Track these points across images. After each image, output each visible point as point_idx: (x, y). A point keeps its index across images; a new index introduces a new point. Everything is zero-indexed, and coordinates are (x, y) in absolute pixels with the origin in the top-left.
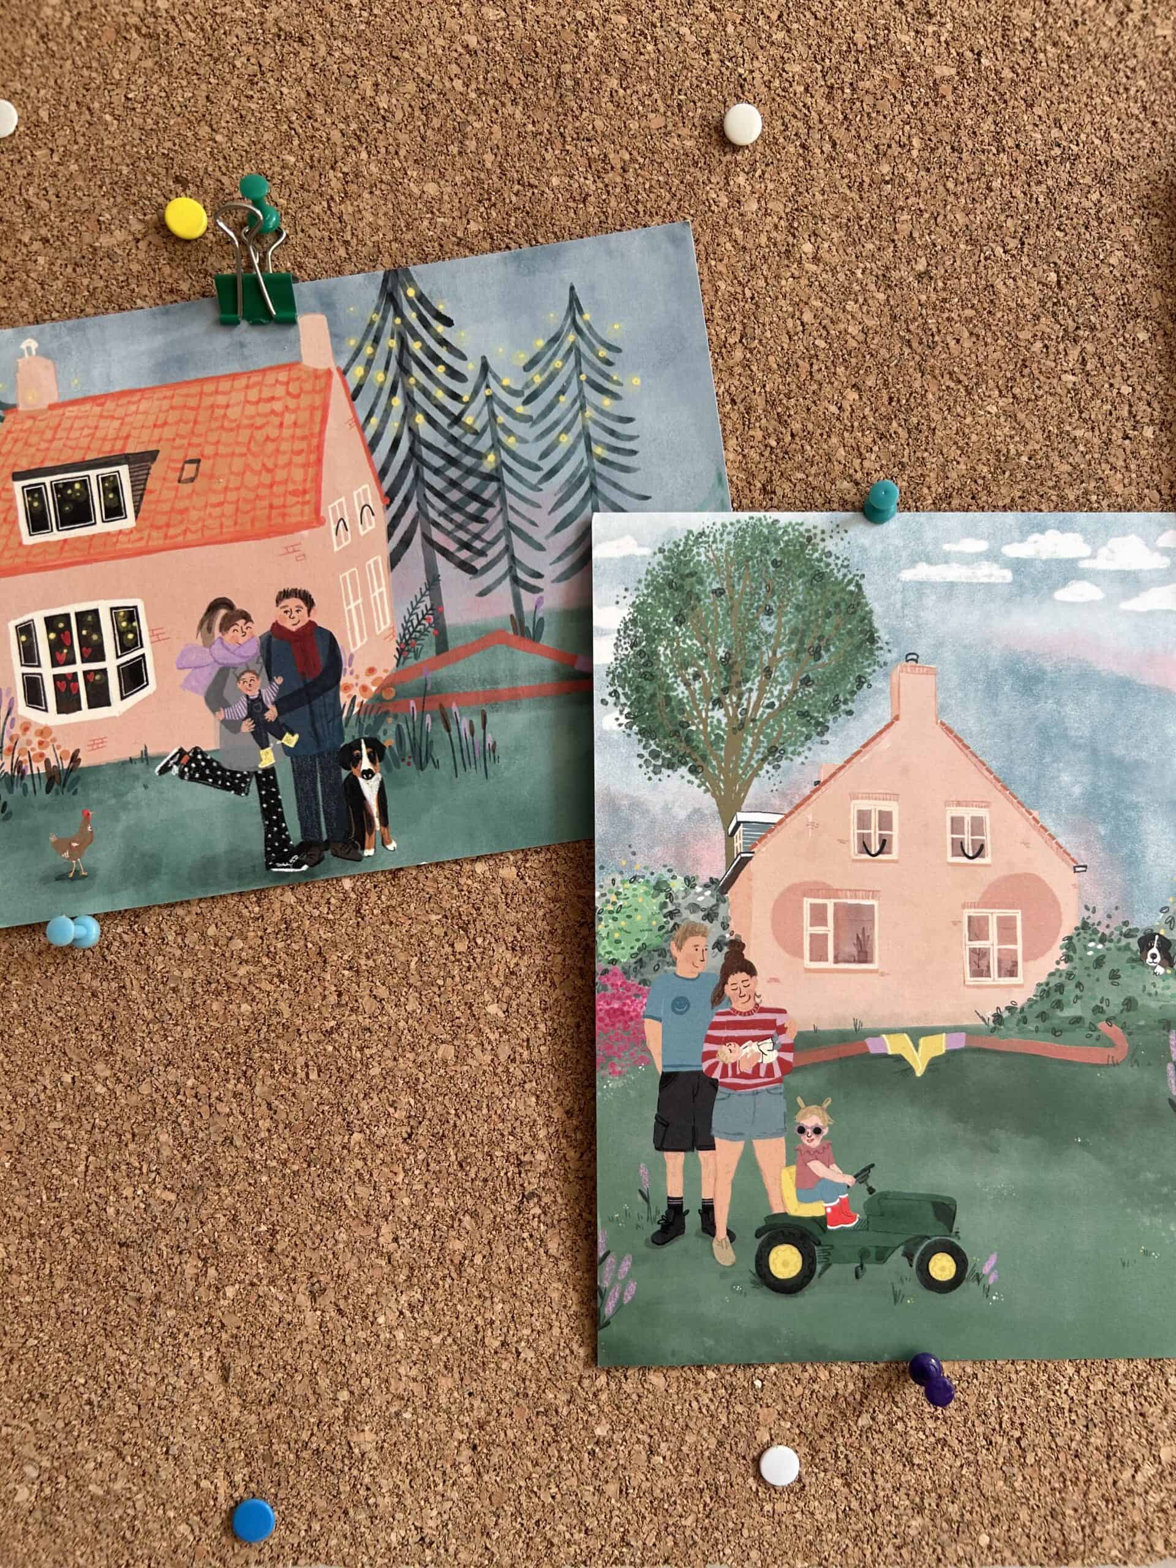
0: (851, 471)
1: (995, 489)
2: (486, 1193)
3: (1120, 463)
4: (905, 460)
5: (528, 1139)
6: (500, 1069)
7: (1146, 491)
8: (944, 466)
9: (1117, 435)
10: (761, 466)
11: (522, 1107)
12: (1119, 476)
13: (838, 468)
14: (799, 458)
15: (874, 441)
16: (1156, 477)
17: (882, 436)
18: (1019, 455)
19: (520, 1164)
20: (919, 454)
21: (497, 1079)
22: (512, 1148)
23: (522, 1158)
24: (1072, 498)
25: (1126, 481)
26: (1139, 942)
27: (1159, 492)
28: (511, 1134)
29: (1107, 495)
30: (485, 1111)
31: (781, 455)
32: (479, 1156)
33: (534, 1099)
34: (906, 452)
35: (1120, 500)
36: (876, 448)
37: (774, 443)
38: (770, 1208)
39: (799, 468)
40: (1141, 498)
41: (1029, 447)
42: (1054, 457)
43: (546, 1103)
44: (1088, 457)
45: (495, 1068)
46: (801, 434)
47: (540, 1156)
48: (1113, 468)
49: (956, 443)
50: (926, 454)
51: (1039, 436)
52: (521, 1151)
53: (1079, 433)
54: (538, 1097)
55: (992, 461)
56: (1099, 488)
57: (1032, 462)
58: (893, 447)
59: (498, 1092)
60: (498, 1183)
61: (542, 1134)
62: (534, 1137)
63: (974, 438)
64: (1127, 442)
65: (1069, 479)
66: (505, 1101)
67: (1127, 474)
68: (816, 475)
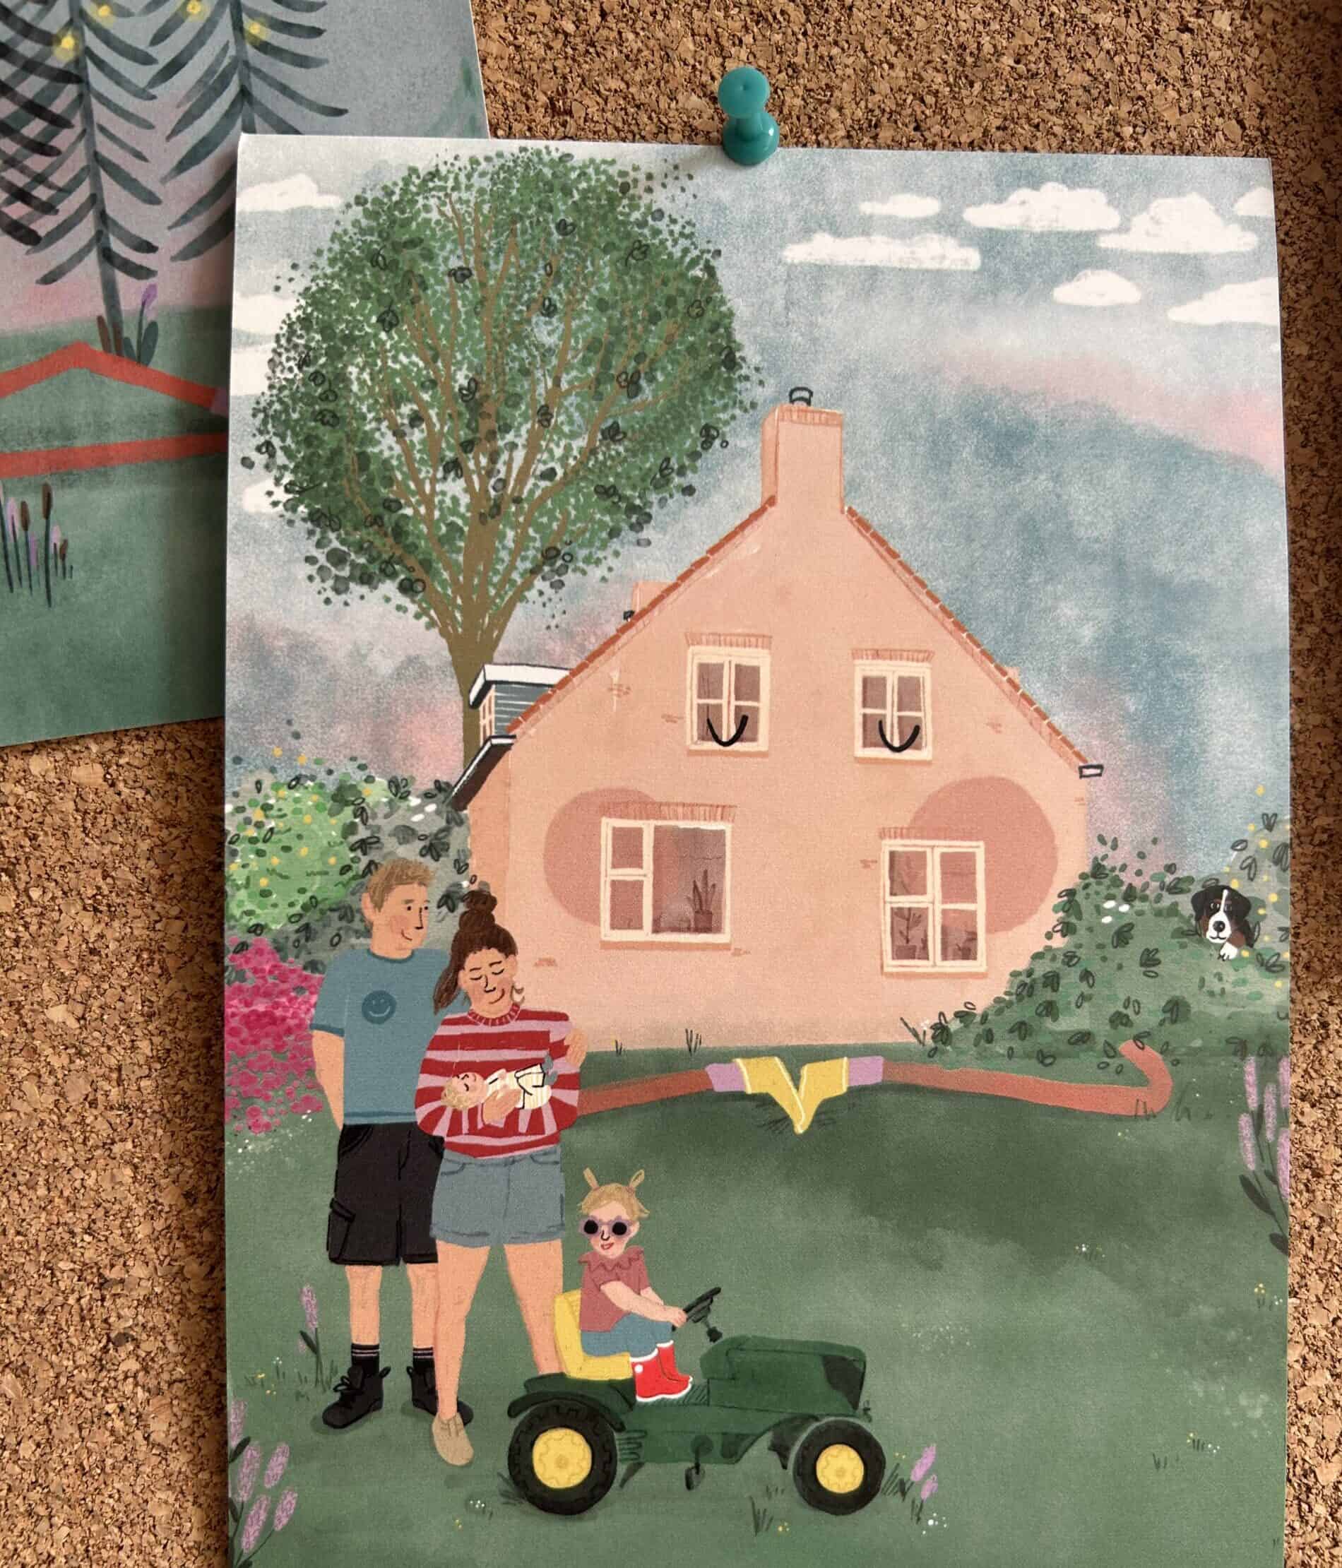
0: (705, 78)
1: (956, 114)
2: (44, 1333)
3: (1174, 73)
4: (799, 60)
5: (116, 1239)
6: (69, 1119)
7: (1218, 121)
8: (867, 71)
9: (1168, 24)
10: (548, 66)
11: (107, 1185)
12: (1172, 94)
13: (682, 72)
14: (613, 53)
15: (746, 28)
16: (1236, 98)
17: (759, 18)
18: (998, 53)
19: (103, 1284)
20: (823, 50)
21: (65, 1136)
22: (90, 1254)
23: (107, 1273)
24: (1089, 130)
25: (1184, 103)
26: (1195, 900)
27: (1241, 123)
28: (88, 1231)
29: (1150, 126)
30: (42, 1191)
31: (582, 47)
32: (30, 1268)
33: (128, 1171)
34: (802, 47)
35: (1173, 134)
36: (748, 39)
37: (570, 28)
38: (534, 1365)
39: (614, 70)
40: (1210, 133)
41: (1016, 42)
42: (1060, 59)
43: (150, 1179)
44: (1118, 60)
45: (61, 1116)
46: (618, 11)
47: (139, 1271)
48: (1162, 80)
49: (887, 32)
50: (835, 51)
51: (1034, 22)
52: (105, 1260)
53: (1103, 19)
54: (136, 1167)
55: (951, 64)
56: (1136, 114)
57: (1021, 68)
58: (778, 37)
59: (65, 1158)
60: (64, 1316)
61: (142, 1232)
62: (128, 1236)
63: (920, 23)
64: (1186, 36)
65: (1085, 98)
66: (78, 1174)
67: (1185, 91)
68: (643, 84)
